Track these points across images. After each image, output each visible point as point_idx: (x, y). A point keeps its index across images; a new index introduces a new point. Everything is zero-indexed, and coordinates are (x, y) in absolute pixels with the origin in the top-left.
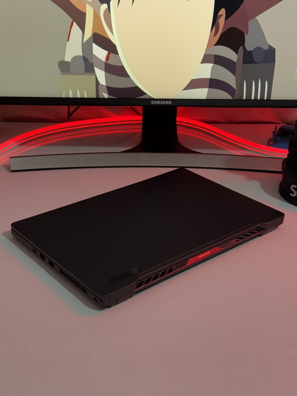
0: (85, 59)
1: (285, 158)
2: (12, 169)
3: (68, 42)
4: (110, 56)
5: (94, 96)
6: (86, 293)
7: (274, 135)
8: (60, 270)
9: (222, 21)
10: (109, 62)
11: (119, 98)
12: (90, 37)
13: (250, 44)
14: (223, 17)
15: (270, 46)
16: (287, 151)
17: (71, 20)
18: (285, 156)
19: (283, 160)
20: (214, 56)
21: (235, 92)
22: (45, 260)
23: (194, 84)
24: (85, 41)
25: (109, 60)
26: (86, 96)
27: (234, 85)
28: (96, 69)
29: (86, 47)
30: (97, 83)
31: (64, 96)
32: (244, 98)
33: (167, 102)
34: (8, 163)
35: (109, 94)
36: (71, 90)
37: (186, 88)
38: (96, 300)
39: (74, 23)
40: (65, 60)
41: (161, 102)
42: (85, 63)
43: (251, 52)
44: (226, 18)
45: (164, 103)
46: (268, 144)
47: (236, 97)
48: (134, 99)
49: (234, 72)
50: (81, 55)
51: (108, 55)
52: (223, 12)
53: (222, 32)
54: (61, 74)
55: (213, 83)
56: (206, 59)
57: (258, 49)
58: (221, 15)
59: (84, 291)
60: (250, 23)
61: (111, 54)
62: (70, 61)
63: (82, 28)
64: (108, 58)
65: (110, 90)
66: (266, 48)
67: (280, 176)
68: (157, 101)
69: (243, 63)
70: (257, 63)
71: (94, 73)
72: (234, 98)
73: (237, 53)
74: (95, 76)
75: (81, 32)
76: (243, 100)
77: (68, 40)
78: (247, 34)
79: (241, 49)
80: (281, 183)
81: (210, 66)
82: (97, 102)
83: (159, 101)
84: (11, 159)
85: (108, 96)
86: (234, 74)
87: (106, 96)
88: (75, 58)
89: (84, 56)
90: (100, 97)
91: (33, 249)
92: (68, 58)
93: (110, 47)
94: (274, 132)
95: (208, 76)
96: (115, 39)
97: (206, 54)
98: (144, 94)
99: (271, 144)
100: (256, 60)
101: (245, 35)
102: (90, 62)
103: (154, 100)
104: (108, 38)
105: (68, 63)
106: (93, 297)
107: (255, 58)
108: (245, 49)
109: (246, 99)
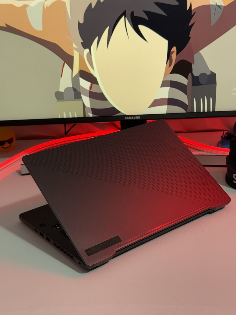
0: (74, 89)
1: (228, 155)
2: (23, 173)
3: (61, 78)
4: (93, 86)
5: (82, 115)
6: (73, 259)
7: (222, 139)
8: (54, 243)
9: (174, 56)
10: (92, 90)
11: (101, 117)
12: (78, 73)
13: (196, 71)
14: (175, 53)
15: (211, 72)
16: (229, 150)
17: (63, 62)
18: (228, 153)
19: (226, 157)
20: (170, 82)
21: (187, 107)
22: (43, 237)
23: (156, 103)
24: (73, 76)
25: (92, 89)
26: (76, 116)
27: (186, 102)
28: (83, 96)
29: (75, 81)
30: (84, 106)
31: (60, 117)
32: (195, 111)
33: (136, 117)
34: (20, 169)
35: (93, 114)
36: (65, 112)
37: (151, 106)
38: (80, 264)
39: (66, 64)
40: (60, 91)
41: (133, 117)
42: (74, 93)
43: (198, 77)
44: (178, 53)
45: (135, 118)
46: (218, 146)
47: (189, 110)
48: (112, 116)
49: (185, 92)
50: (71, 86)
51: (91, 86)
52: (174, 49)
53: (175, 63)
54: (57, 101)
55: (171, 102)
56: (164, 84)
57: (203, 75)
58: (173, 52)
59: (72, 258)
60: (195, 56)
61: (93, 85)
62: (63, 91)
63: (71, 67)
64: (91, 88)
65: (94, 111)
66: (209, 73)
67: (226, 169)
68: (129, 117)
69: (193, 85)
70: (203, 85)
71: (81, 99)
72: (187, 112)
73: (187, 78)
74: (82, 101)
75: (71, 70)
76: (194, 112)
77: (61, 77)
78: (194, 64)
79: (190, 75)
80: (226, 174)
81: (167, 89)
82: (84, 120)
83: (131, 117)
84: (22, 165)
85: (93, 116)
86: (186, 94)
87: (91, 115)
88: (67, 89)
89: (73, 87)
90: (87, 116)
91: (35, 229)
92: (62, 90)
93: (92, 80)
94: (222, 137)
95: (167, 96)
96: (95, 73)
97: (164, 80)
98: (119, 112)
99: (220, 145)
100: (202, 83)
101: (192, 65)
102: (78, 91)
103: (127, 116)
104: (90, 73)
105: (62, 93)
106: (78, 262)
107: (201, 81)
108: (193, 75)
109: (197, 112)
